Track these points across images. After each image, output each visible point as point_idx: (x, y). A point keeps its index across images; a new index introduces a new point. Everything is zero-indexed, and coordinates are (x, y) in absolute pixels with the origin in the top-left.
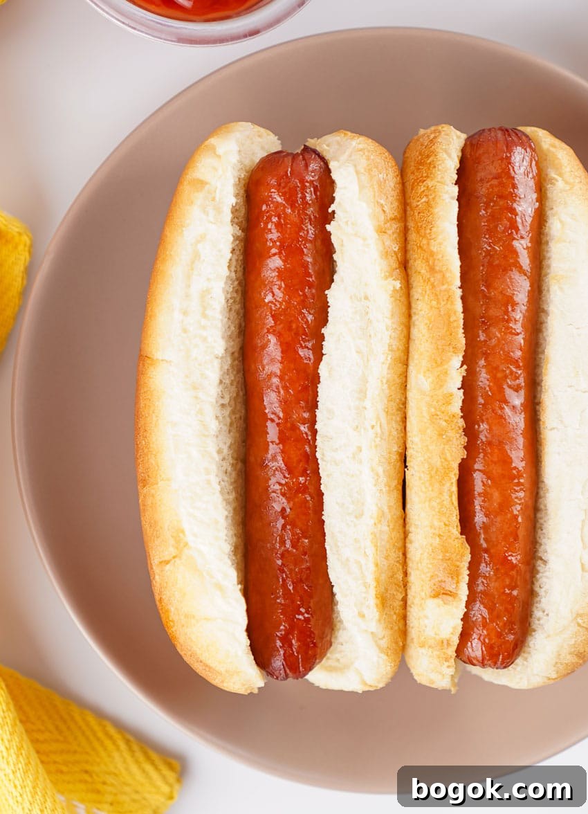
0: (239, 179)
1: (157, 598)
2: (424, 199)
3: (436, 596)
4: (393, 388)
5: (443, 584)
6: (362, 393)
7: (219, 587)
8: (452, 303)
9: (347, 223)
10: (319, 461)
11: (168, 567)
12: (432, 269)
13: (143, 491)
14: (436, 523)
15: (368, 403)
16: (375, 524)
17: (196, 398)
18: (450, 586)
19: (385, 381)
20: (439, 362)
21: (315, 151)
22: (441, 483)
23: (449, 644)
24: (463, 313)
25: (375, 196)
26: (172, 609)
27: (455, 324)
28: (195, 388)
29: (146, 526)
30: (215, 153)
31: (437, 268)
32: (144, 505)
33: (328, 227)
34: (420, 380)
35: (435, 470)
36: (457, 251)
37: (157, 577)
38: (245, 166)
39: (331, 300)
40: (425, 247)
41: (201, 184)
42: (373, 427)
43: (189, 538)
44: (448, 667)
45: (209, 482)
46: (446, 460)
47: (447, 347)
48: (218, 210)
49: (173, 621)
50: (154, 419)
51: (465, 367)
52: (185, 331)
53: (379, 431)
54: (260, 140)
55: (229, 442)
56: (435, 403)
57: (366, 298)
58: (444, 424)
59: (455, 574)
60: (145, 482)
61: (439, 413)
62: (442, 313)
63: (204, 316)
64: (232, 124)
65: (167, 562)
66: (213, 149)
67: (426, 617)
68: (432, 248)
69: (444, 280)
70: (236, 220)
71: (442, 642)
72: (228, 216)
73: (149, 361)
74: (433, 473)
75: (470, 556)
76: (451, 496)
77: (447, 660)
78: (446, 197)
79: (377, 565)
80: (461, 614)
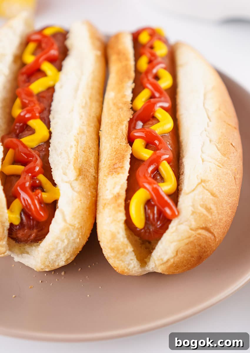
16: (78, 134)
23: (119, 196)
75: (131, 151)
77: (119, 206)
80: (126, 178)
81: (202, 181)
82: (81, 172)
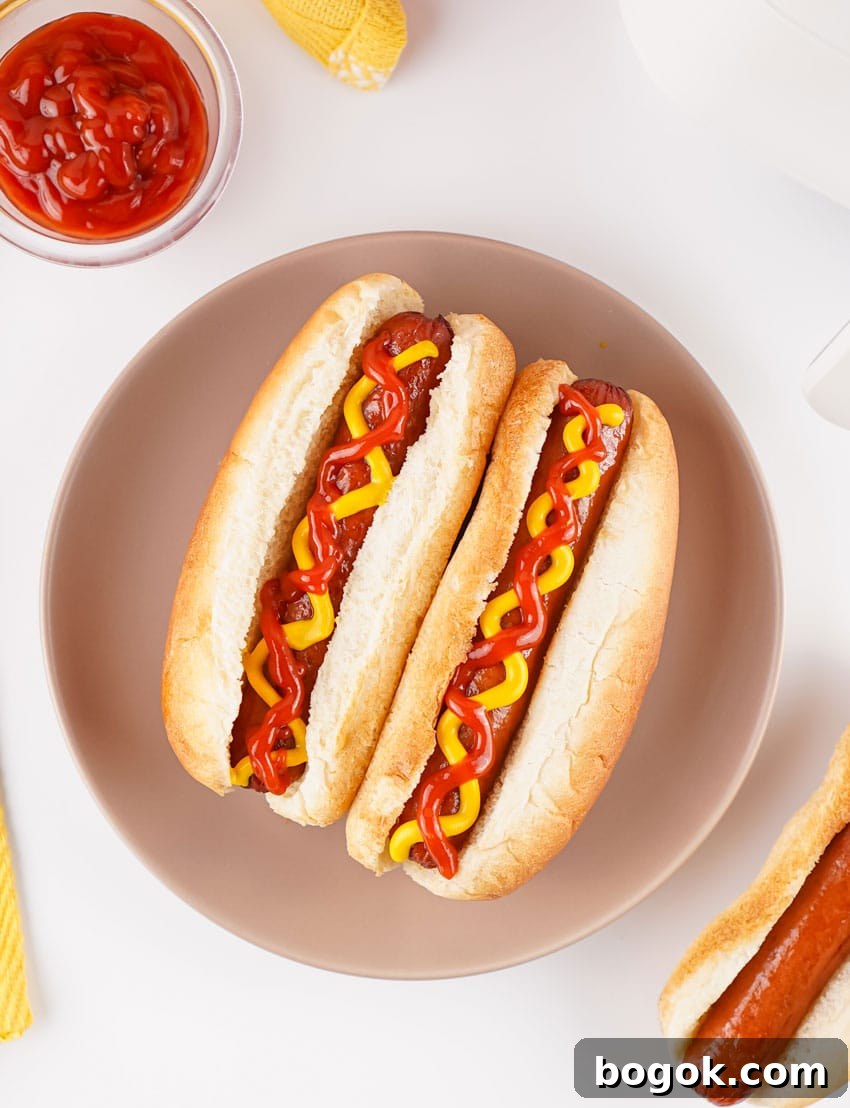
0: (372, 325)
1: (165, 671)
2: (519, 422)
3: (390, 775)
4: (433, 554)
5: (400, 767)
6: (403, 548)
7: (225, 677)
8: (510, 523)
9: (448, 393)
10: (344, 596)
11: (185, 645)
12: (504, 486)
13: (186, 571)
14: (417, 711)
15: (404, 559)
16: (367, 667)
17: (263, 503)
18: (406, 771)
19: (427, 544)
20: (475, 570)
21: (447, 324)
22: (435, 677)
23: (385, 822)
24: (515, 535)
25: (479, 379)
26: (175, 684)
27: (504, 543)
28: (265, 495)
29: (178, 601)
30: (358, 294)
31: (509, 487)
32: (183, 583)
33: (431, 392)
34: (454, 578)
35: (433, 663)
36: (531, 478)
37: (172, 653)
38: (382, 316)
39: (409, 456)
40: (506, 465)
41: (336, 317)
42: (401, 581)
43: (214, 624)
44: (378, 843)
45: (248, 582)
46: (447, 657)
47: (488, 561)
48: (343, 346)
49: (171, 695)
50: (220, 510)
51: (497, 584)
52: (275, 441)
53: (404, 587)
54: (405, 297)
55: (279, 557)
56: (458, 604)
57: (440, 465)
58: (458, 626)
59: (415, 761)
60: (191, 565)
61: (457, 614)
62: (497, 528)
63: (297, 433)
64: (384, 275)
65: (186, 640)
66: (357, 291)
67: (375, 792)
68: (511, 468)
69: (511, 499)
70: (356, 360)
71: (381, 819)
72: (349, 353)
73: (233, 457)
74: (431, 666)
75: (433, 750)
76: (438, 692)
77: (378, 836)
78: (538, 425)
79: (354, 704)
80: (406, 799)
81: (509, 839)
82: (348, 740)
